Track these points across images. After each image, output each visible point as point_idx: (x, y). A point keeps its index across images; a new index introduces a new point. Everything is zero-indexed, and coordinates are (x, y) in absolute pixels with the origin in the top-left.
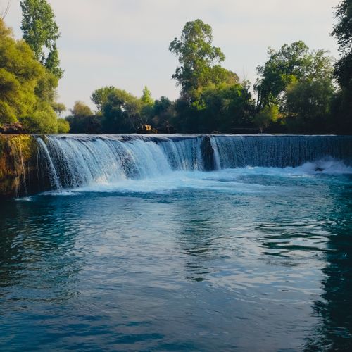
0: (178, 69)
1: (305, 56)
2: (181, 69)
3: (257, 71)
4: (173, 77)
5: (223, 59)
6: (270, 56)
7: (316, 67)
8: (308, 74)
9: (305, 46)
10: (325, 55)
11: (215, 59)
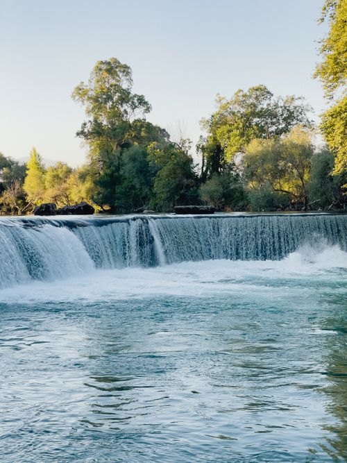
0: (85, 124)
1: (269, 105)
2: (89, 125)
3: (201, 126)
4: (78, 134)
5: (148, 110)
6: (219, 105)
7: (285, 119)
8: (273, 128)
9: (268, 93)
10: (297, 103)
11: (137, 110)
